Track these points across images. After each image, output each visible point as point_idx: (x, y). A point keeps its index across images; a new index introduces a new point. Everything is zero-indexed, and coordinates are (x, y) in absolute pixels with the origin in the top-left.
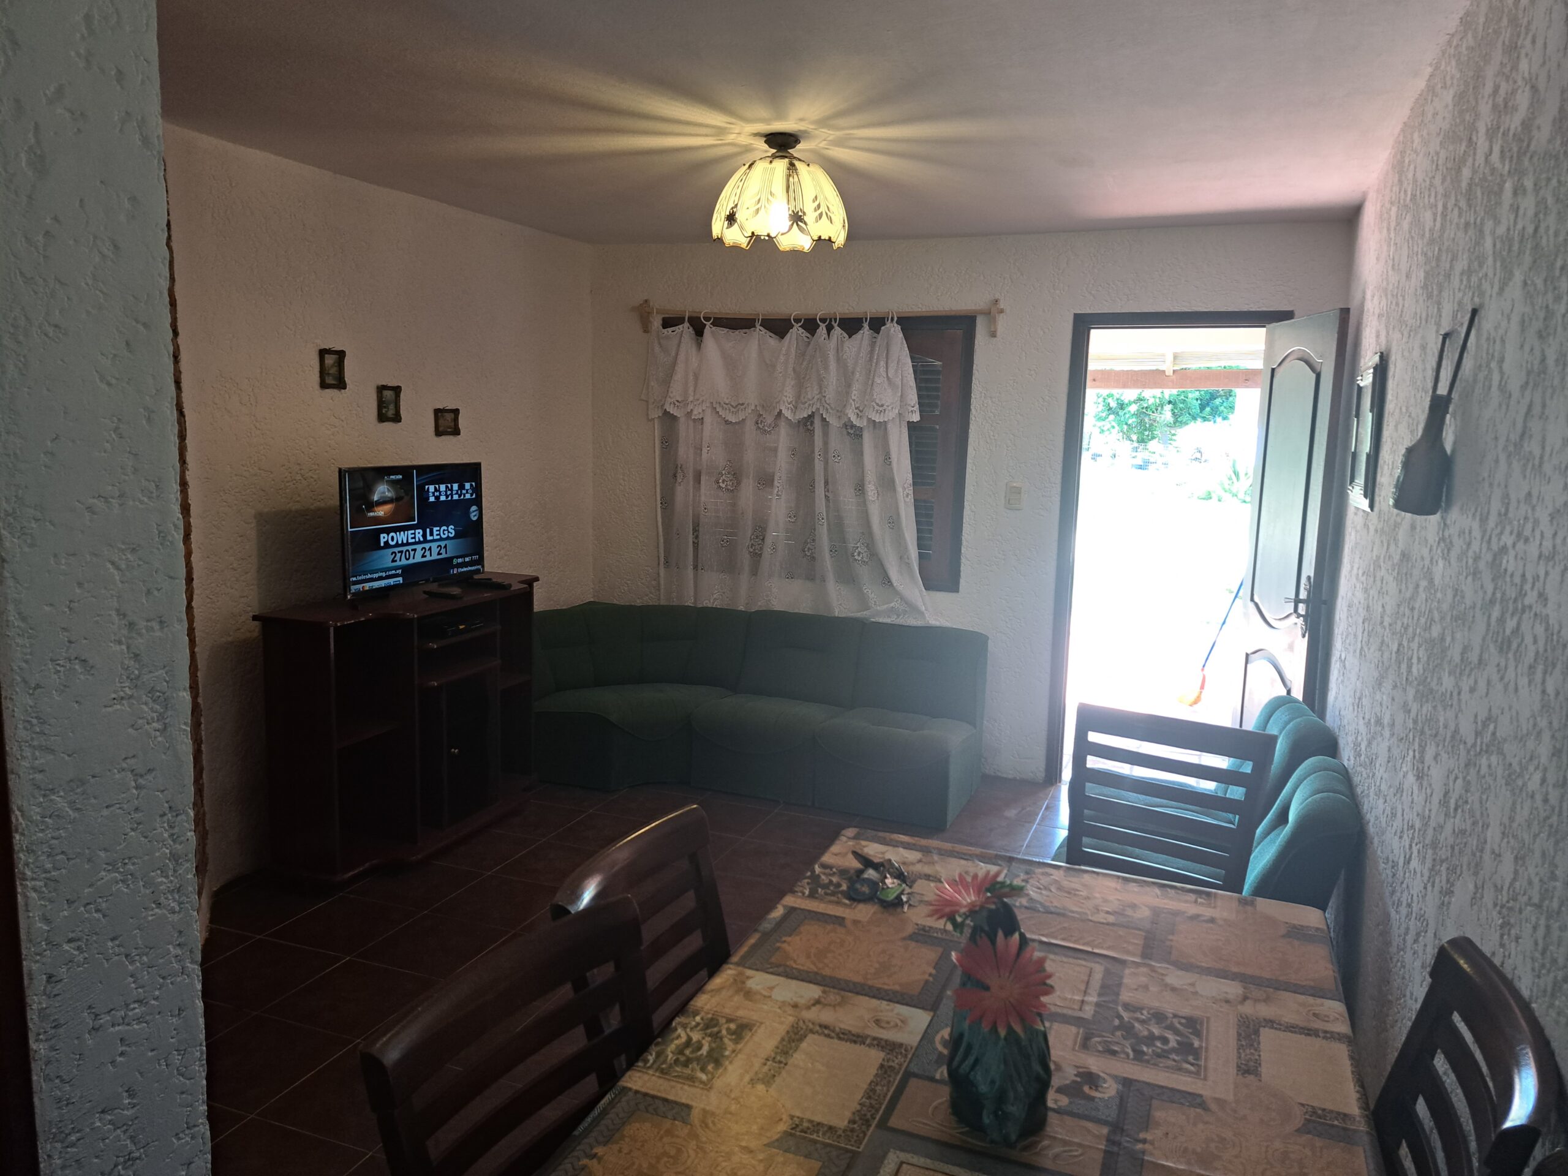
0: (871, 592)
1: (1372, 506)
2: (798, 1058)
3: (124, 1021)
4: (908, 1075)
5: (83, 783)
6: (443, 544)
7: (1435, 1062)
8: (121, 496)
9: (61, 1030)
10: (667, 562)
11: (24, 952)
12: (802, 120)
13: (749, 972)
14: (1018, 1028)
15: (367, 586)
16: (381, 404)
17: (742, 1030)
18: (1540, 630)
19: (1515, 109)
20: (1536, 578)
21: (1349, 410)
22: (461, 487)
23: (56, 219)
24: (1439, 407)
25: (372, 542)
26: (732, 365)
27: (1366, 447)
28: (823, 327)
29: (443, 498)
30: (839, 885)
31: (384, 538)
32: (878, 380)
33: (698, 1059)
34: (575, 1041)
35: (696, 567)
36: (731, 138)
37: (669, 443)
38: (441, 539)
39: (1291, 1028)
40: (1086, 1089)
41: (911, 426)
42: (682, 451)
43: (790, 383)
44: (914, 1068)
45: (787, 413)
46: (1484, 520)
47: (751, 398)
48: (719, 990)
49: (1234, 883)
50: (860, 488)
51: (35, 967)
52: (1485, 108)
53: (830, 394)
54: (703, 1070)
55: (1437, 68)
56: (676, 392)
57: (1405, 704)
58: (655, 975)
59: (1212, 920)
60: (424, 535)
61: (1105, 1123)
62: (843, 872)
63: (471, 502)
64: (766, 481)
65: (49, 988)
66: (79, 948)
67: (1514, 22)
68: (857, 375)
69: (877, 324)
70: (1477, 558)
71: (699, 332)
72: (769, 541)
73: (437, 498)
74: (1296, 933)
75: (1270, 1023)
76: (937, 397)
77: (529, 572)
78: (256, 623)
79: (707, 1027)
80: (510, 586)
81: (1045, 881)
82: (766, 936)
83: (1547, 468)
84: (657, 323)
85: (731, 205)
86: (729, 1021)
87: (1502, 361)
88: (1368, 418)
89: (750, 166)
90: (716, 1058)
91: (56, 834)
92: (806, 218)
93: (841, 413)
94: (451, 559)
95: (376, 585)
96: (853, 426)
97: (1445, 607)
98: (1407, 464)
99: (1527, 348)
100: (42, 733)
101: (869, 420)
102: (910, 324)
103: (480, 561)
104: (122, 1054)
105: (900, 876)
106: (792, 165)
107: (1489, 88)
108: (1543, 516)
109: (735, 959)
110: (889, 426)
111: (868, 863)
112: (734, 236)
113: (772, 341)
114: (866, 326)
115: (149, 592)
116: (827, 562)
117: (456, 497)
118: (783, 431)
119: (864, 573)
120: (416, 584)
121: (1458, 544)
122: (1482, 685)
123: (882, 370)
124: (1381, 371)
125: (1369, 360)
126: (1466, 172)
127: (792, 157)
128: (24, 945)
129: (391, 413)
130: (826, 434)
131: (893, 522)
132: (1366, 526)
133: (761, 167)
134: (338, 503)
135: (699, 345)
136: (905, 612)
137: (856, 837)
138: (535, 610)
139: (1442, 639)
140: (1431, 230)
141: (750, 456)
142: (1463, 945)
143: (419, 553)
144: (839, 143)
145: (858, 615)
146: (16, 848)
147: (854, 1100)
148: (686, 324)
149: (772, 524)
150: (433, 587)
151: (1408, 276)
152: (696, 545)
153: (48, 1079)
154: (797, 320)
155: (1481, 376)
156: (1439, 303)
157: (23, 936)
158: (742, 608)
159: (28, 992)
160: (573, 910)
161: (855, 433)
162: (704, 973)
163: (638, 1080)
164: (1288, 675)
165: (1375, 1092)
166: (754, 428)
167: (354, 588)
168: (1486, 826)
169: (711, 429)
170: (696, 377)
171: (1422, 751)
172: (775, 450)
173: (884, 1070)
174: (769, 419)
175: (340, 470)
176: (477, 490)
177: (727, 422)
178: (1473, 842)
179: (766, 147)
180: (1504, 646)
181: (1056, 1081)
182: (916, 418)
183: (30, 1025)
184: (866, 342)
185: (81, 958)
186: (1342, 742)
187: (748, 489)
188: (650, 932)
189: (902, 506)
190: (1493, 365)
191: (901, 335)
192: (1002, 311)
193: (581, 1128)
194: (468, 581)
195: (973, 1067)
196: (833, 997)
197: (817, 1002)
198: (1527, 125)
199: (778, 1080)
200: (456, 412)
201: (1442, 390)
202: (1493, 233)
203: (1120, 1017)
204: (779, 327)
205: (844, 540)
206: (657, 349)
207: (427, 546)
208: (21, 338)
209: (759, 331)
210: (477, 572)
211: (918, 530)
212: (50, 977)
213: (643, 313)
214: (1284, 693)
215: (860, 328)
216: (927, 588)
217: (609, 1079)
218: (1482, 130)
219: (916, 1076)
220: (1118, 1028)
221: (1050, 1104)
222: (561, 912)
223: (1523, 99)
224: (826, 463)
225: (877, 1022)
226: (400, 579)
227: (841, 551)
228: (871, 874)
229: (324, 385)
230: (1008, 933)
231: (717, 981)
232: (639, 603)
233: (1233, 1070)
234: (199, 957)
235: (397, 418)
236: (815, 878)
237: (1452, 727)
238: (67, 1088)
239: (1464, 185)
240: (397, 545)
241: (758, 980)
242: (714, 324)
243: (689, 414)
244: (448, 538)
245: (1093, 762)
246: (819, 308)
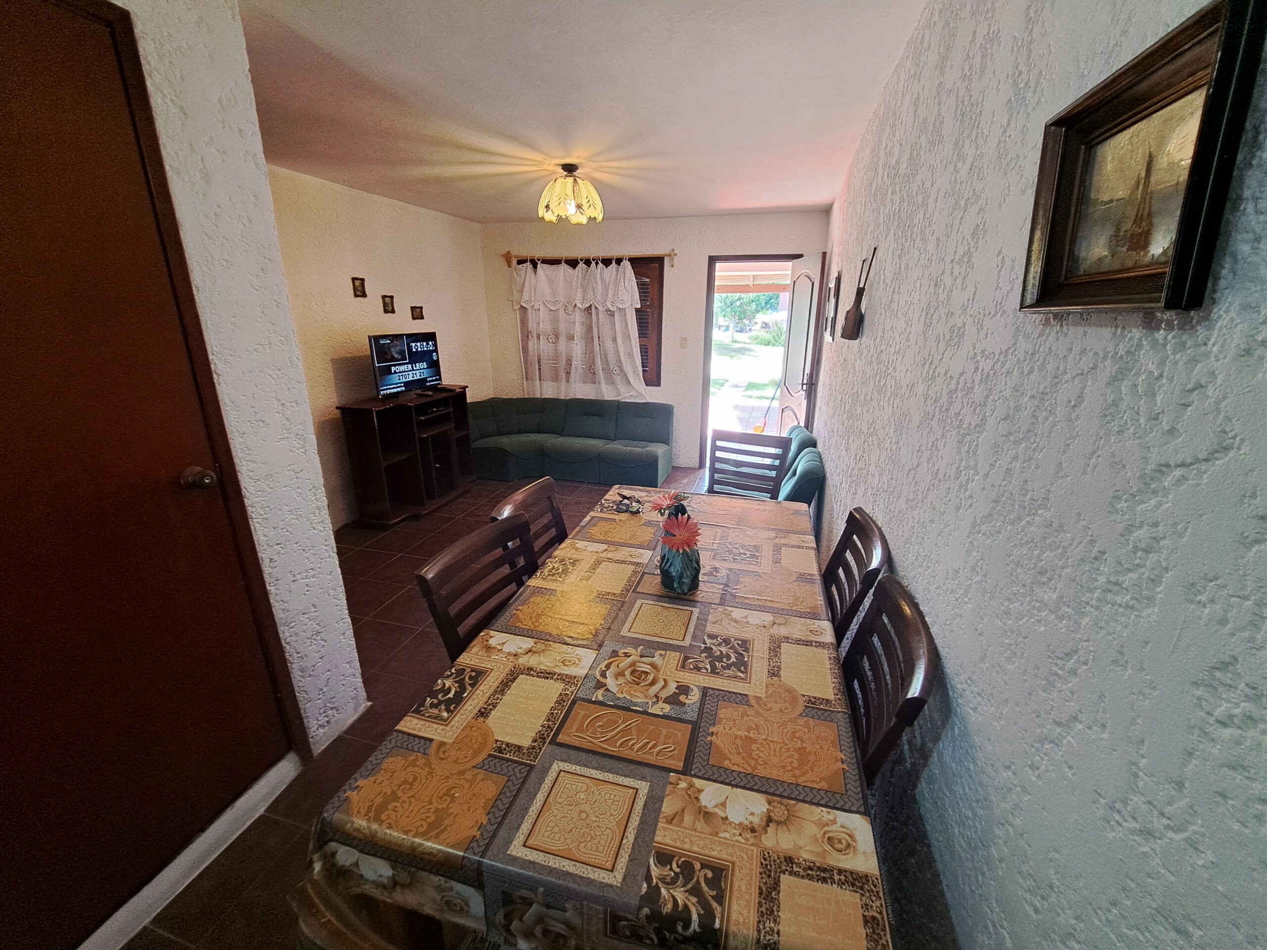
0: (622, 388)
1: (833, 340)
2: (599, 570)
3: (306, 577)
4: (644, 574)
5: (272, 476)
6: (421, 371)
7: (847, 555)
8: (270, 344)
9: (280, 582)
10: (527, 378)
11: (258, 549)
12: (578, 157)
13: (576, 541)
14: (688, 550)
15: (388, 391)
16: (385, 305)
17: (575, 562)
18: (893, 383)
19: (894, 154)
20: (893, 362)
21: (825, 299)
22: (428, 344)
23: (219, 206)
24: (860, 292)
25: (388, 371)
26: (551, 282)
27: (832, 314)
28: (593, 263)
29: (419, 349)
30: (613, 507)
31: (393, 369)
32: (620, 288)
33: (558, 574)
34: (506, 570)
35: (540, 380)
36: (545, 167)
37: (524, 321)
38: (421, 369)
39: (793, 546)
40: (714, 573)
41: (637, 310)
42: (530, 325)
43: (580, 290)
44: (646, 571)
45: (579, 305)
46: (875, 340)
47: (562, 298)
48: (565, 548)
49: (774, 495)
50: (615, 340)
51: (263, 555)
52: (882, 154)
53: (599, 296)
54: (560, 577)
55: (864, 137)
56: (526, 296)
57: (843, 421)
58: (538, 545)
59: (765, 510)
60: (412, 367)
61: (722, 584)
62: (614, 502)
63: (433, 351)
64: (571, 338)
65: (271, 564)
66: (282, 547)
67: (894, 113)
68: (611, 286)
69: (619, 261)
70: (871, 357)
71: (535, 266)
72: (573, 366)
73: (417, 349)
74: (797, 512)
75: (785, 545)
76: (648, 296)
77: (463, 384)
78: (338, 410)
79: (561, 562)
80: (455, 390)
81: (698, 500)
82: (583, 527)
83: (899, 315)
84: (514, 262)
85: (547, 201)
86: (570, 559)
87: (885, 270)
88: (833, 301)
89: (555, 181)
90: (565, 572)
91: (263, 499)
92: (583, 208)
93: (604, 304)
94: (426, 378)
95: (392, 391)
96: (610, 311)
97: (859, 379)
98: (846, 319)
99: (894, 263)
100: (250, 454)
101: (617, 307)
102: (634, 261)
103: (440, 379)
104: (308, 591)
105: (638, 502)
106: (575, 180)
107: (884, 146)
108: (897, 334)
109: (570, 537)
110: (627, 310)
111: (624, 497)
112: (550, 217)
113: (569, 270)
114: (614, 262)
115: (289, 389)
116: (601, 375)
117: (425, 349)
118: (577, 312)
119: (618, 379)
120: (411, 390)
121: (865, 351)
122: (871, 407)
123: (622, 284)
124: (838, 280)
125: (834, 275)
126: (874, 185)
127: (575, 176)
128: (257, 546)
129: (390, 309)
130: (597, 315)
131: (630, 355)
132: (831, 349)
133: (560, 181)
134: (370, 353)
135: (535, 273)
136: (637, 396)
137: (619, 488)
138: (468, 401)
139: (858, 392)
140: (860, 213)
141: (562, 326)
142: (859, 510)
143: (411, 376)
144: (599, 169)
145: (616, 399)
146: (247, 505)
147: (623, 584)
148: (529, 263)
149: (574, 359)
150: (419, 391)
151: (850, 236)
152: (540, 369)
153: (277, 601)
154: (581, 260)
155: (877, 277)
156: (862, 246)
157: (256, 543)
158: (563, 398)
159: (262, 566)
160: (499, 518)
161: (611, 314)
162: (557, 544)
163: (533, 582)
164: (799, 417)
165: (824, 568)
166: (564, 312)
167: (382, 393)
168: (870, 465)
169: (543, 314)
170: (535, 290)
171: (848, 438)
172: (574, 323)
173: (635, 572)
174: (571, 308)
175: (369, 336)
176: (435, 345)
177: (551, 310)
178: (865, 472)
179: (562, 171)
180: (880, 391)
181: (702, 571)
182: (639, 306)
183: (266, 580)
184: (614, 270)
185: (283, 552)
186: (818, 442)
187: (563, 340)
188: (534, 529)
189: (634, 348)
190: (881, 272)
191: (630, 266)
192: (676, 255)
193: (512, 601)
194: (434, 388)
195: (669, 567)
196: (612, 548)
197: (606, 550)
198: (898, 162)
199: (591, 578)
200: (421, 308)
201: (862, 286)
202: (883, 213)
203: (728, 547)
204: (573, 263)
205: (608, 365)
206: (515, 275)
207: (414, 372)
208: (211, 267)
209: (564, 266)
210: (439, 384)
211: (642, 359)
212: (271, 559)
213: (508, 257)
214: (796, 423)
215: (611, 263)
216: (647, 385)
217: (520, 584)
218: (881, 166)
219: (647, 573)
220: (727, 551)
221: (700, 579)
222: (495, 519)
223: (897, 150)
224: (598, 329)
225: (631, 556)
226: (403, 388)
227: (607, 370)
228: (626, 501)
229: (356, 296)
230: (683, 514)
231: (563, 545)
232: (515, 397)
233: (771, 562)
234: (335, 550)
235: (393, 311)
236: (602, 505)
237: (859, 427)
238: (286, 604)
239: (873, 191)
240: (400, 372)
241: (580, 544)
242: (542, 262)
243: (533, 307)
244: (424, 368)
245: (719, 454)
246: (591, 254)
